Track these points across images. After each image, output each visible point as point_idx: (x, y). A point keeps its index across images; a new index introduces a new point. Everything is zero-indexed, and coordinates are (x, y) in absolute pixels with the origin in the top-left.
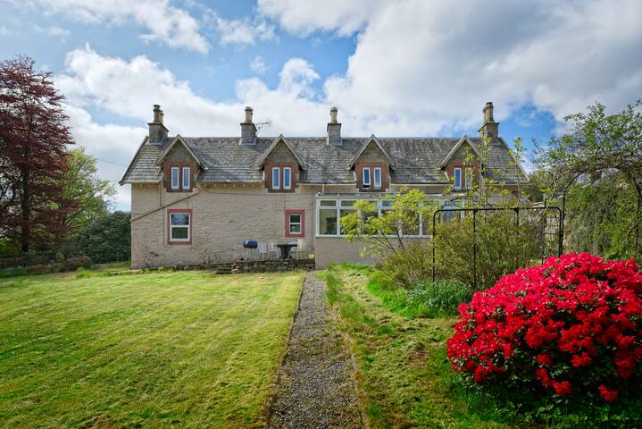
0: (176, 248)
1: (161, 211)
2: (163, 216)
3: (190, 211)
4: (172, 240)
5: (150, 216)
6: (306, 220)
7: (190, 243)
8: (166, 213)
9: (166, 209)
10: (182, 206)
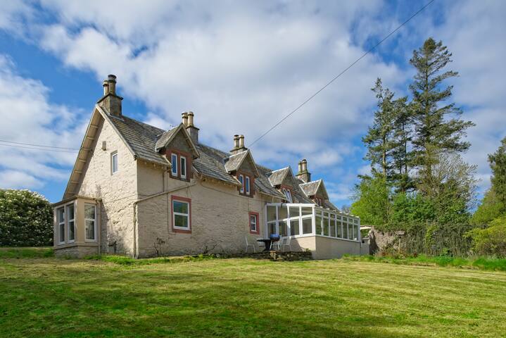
0: (179, 235)
1: (165, 196)
2: (166, 202)
3: (189, 200)
4: (176, 227)
5: (155, 200)
6: (260, 221)
7: (189, 232)
8: (170, 198)
9: (170, 195)
10: (182, 194)
